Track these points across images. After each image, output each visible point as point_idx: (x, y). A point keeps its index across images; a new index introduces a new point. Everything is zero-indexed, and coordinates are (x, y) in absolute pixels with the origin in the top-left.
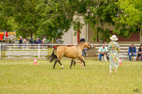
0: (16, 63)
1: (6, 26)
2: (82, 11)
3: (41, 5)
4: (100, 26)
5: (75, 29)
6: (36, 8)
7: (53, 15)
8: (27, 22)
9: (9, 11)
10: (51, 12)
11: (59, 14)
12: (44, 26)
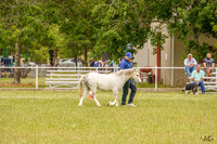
0: (61, 96)
1: (46, 39)
2: (165, 15)
3: (100, 6)
4: (192, 38)
5: (153, 44)
6: (93, 11)
7: (119, 21)
8: (78, 33)
9: (51, 15)
10: (116, 17)
11: (128, 21)
12: (105, 38)
